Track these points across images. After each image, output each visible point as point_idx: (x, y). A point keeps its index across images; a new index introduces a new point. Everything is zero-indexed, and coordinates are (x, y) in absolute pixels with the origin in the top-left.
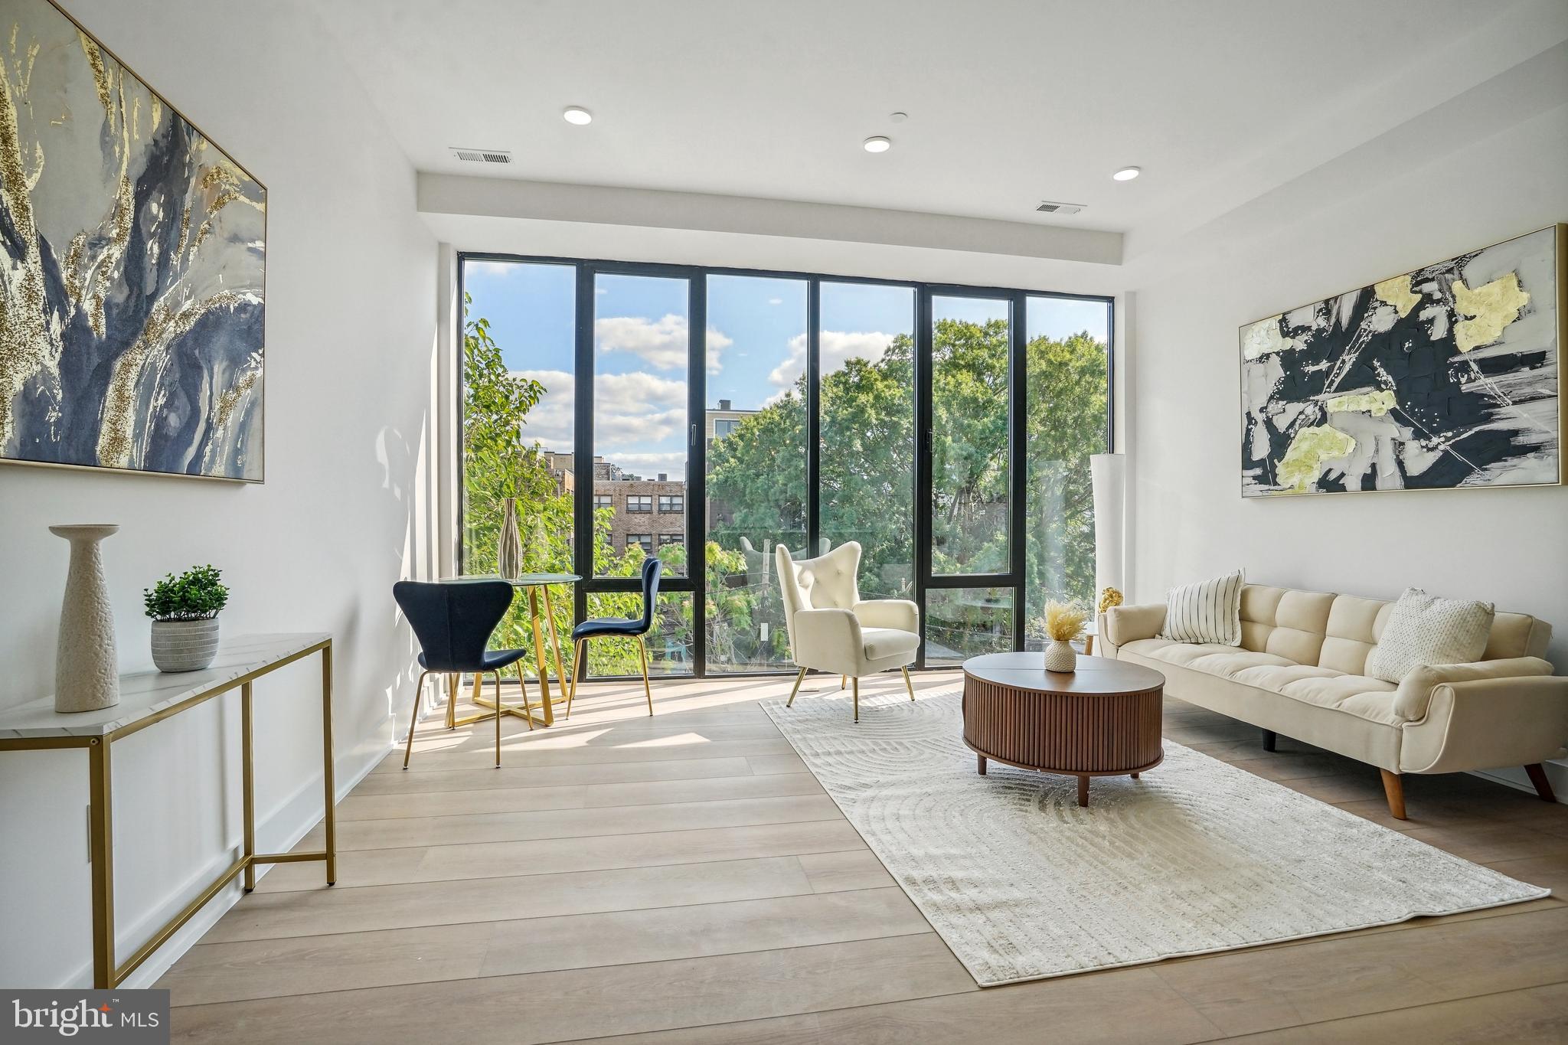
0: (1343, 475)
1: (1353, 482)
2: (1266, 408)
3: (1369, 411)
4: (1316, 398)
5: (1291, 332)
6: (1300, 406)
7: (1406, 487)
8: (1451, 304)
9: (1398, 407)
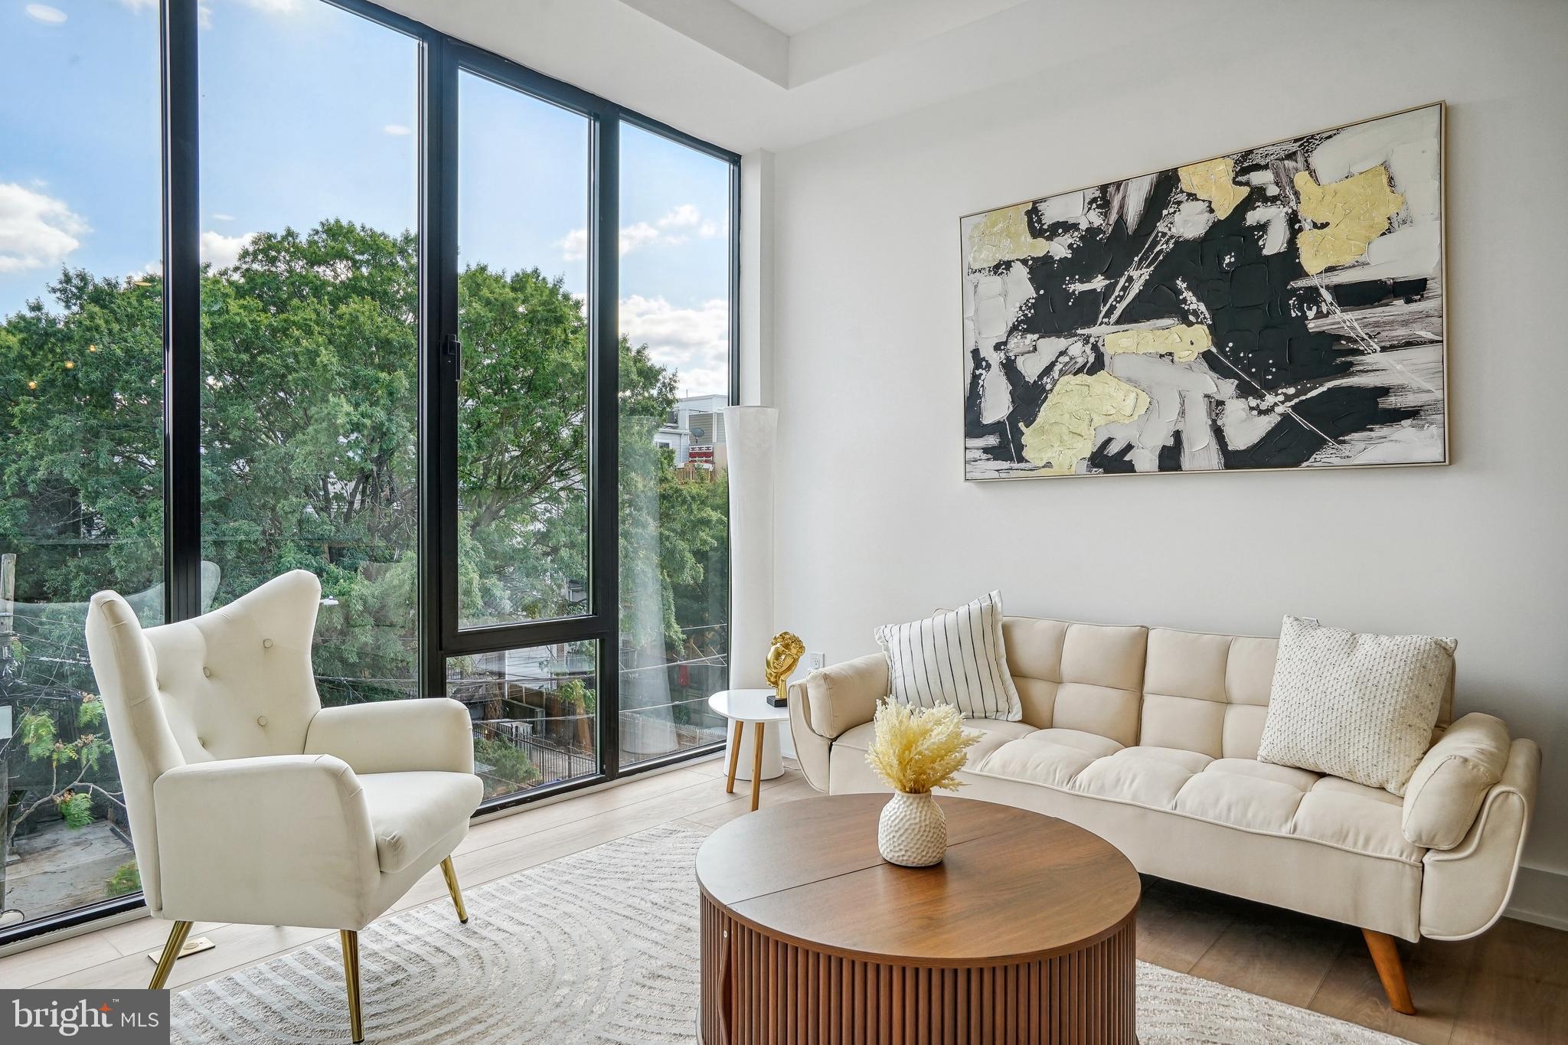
0: (1129, 447)
1: (1145, 459)
2: (1005, 343)
3: (1171, 354)
4: (1086, 331)
5: (1046, 231)
6: (1061, 343)
7: (1229, 465)
8: (1293, 204)
9: (1214, 350)
